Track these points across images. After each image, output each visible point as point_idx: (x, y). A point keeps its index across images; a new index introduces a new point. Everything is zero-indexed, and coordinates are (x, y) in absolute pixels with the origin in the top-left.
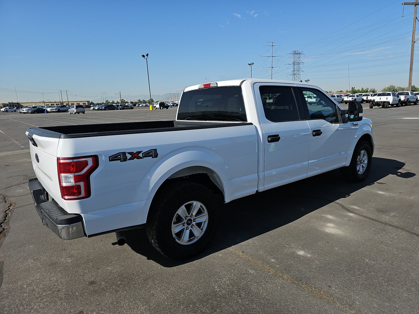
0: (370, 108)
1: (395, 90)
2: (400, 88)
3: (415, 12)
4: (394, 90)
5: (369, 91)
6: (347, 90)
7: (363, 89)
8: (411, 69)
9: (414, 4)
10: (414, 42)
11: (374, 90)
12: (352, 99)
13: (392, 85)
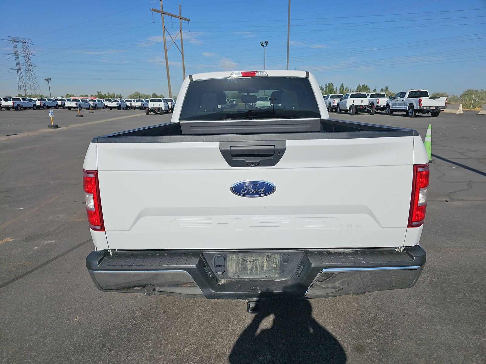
0: (147, 114)
1: (141, 97)
2: (144, 95)
3: (162, 21)
4: (139, 97)
5: (115, 96)
6: (92, 94)
7: (109, 94)
8: (168, 76)
9: (160, 13)
10: (166, 51)
11: (121, 96)
12: (117, 104)
13: (137, 91)
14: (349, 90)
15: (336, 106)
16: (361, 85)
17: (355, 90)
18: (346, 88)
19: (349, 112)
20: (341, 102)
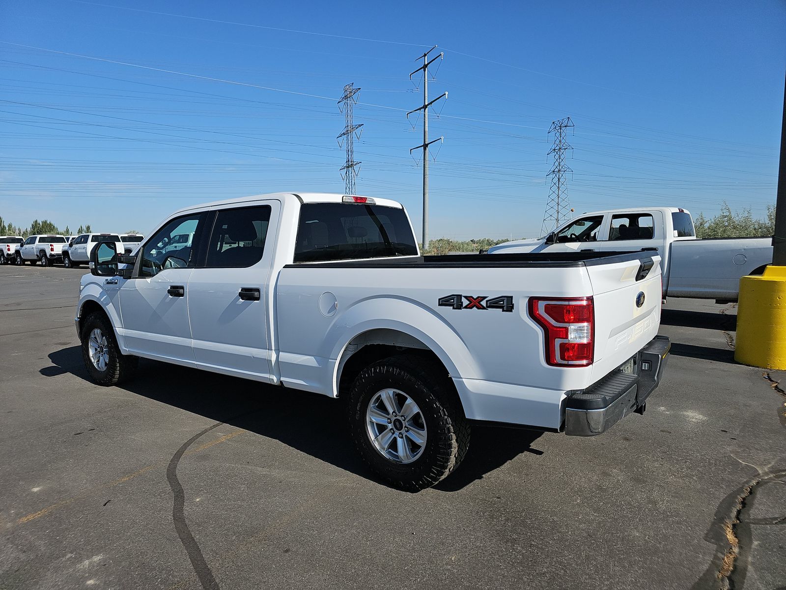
14: (17, 228)
15: (13, 254)
16: (40, 222)
17: (29, 230)
18: (10, 226)
19: (38, 263)
20: (23, 248)
